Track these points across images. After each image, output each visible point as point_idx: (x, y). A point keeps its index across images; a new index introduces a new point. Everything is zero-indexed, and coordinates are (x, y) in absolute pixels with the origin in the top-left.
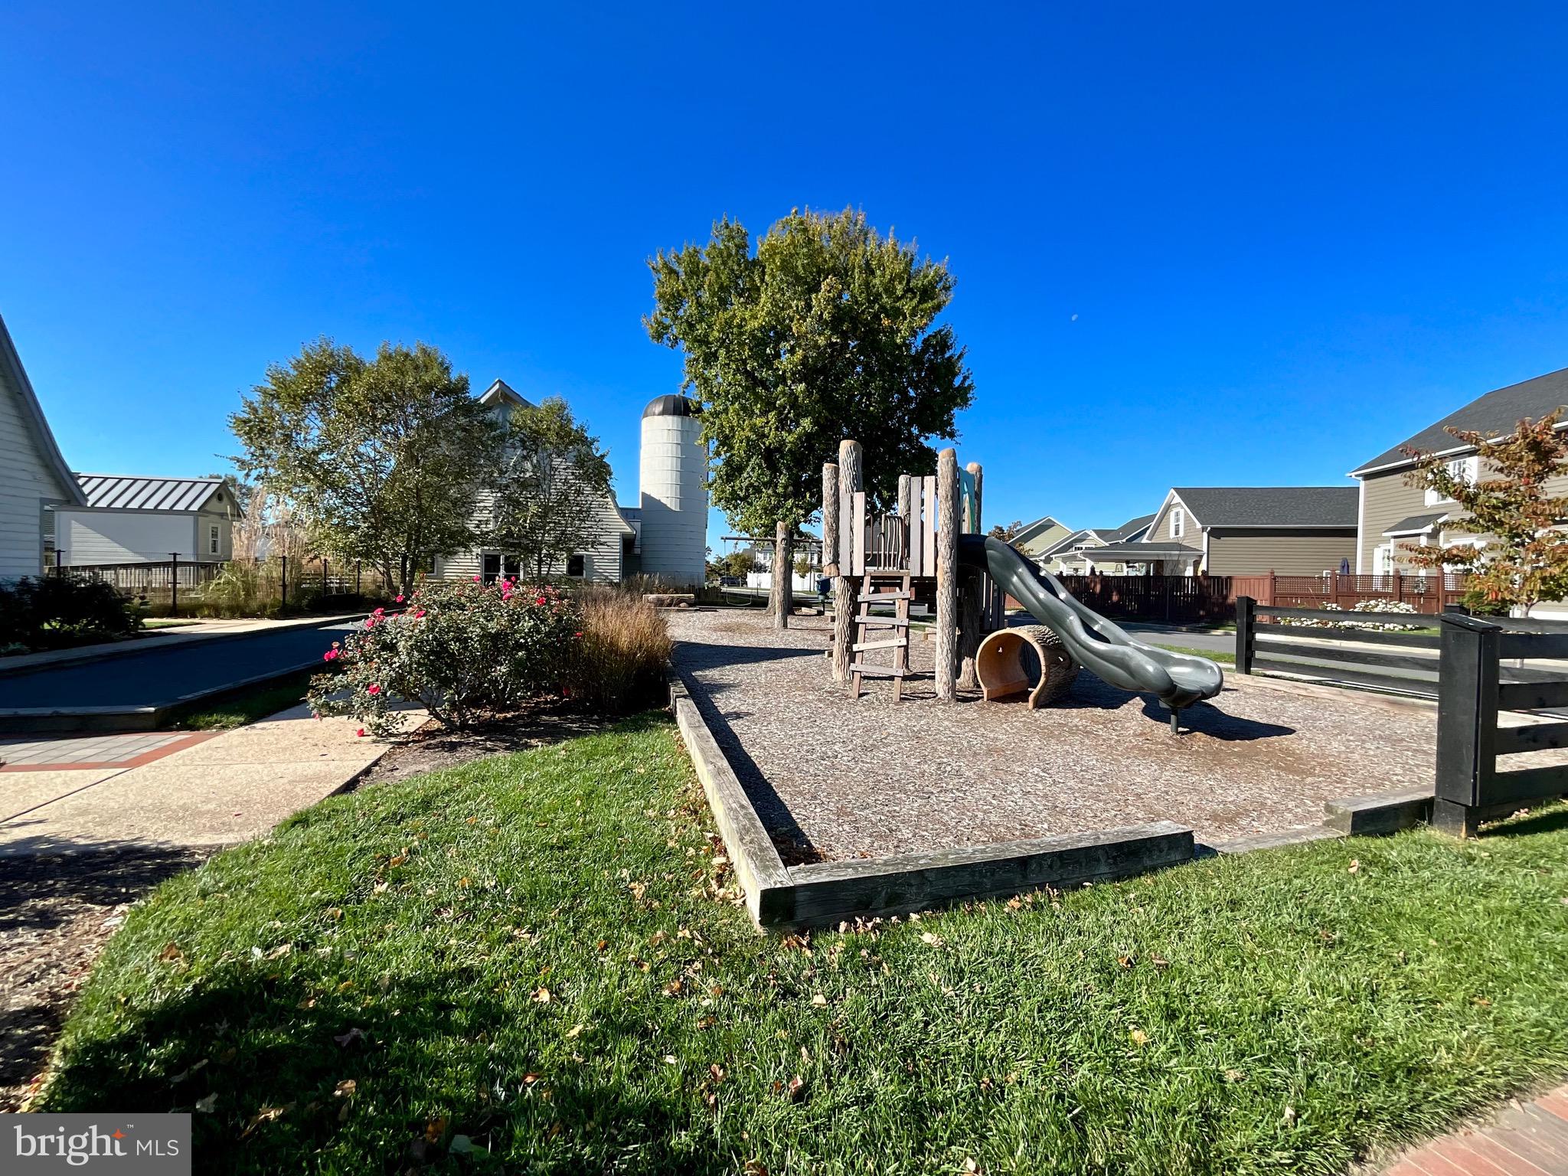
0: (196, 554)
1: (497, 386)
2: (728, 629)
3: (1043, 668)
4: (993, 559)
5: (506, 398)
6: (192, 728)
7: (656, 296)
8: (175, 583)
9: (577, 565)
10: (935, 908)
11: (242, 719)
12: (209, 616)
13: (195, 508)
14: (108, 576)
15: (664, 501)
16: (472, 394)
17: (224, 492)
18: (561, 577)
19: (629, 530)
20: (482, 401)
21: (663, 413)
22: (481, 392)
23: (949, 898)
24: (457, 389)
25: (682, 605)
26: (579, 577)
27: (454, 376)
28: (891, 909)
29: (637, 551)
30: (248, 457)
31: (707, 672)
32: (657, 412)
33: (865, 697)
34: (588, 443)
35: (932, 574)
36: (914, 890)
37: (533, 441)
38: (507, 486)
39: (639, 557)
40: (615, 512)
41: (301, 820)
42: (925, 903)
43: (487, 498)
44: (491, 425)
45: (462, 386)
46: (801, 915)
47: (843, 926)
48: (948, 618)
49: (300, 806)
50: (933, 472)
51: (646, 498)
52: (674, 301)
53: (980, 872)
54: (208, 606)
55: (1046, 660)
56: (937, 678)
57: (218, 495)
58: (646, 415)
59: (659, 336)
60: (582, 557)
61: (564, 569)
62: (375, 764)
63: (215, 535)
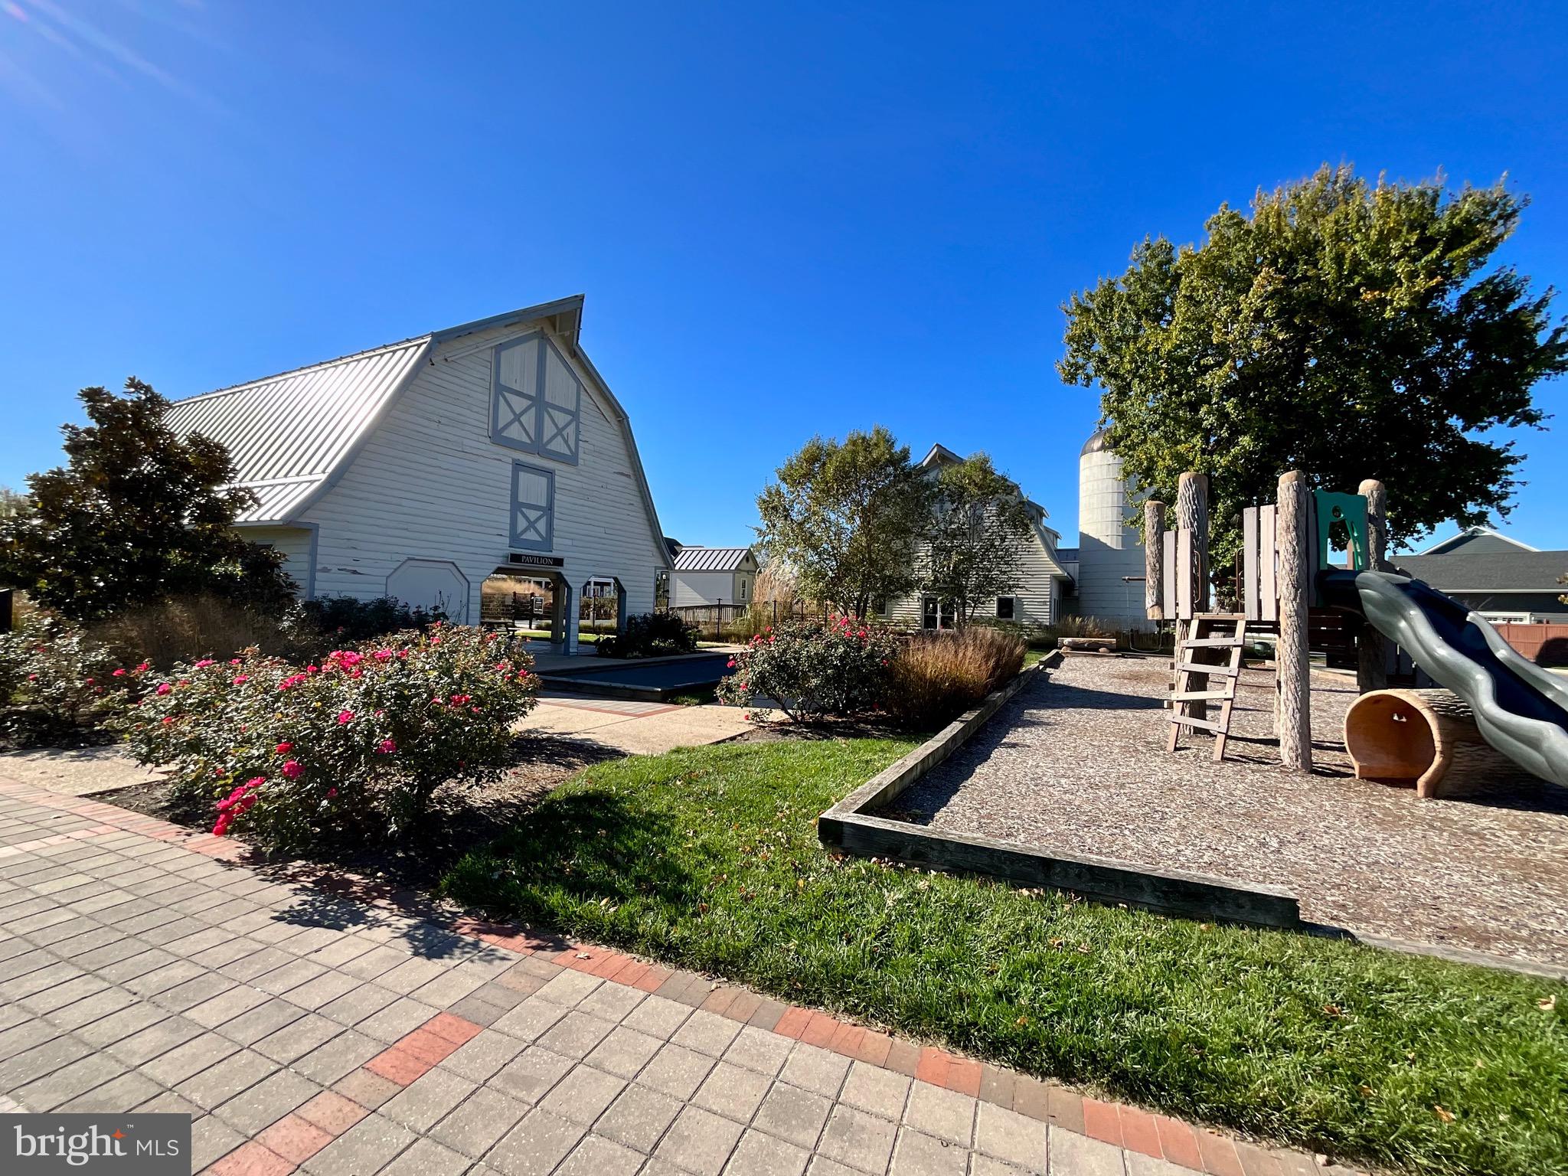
0: (733, 600)
1: (935, 450)
2: (1136, 677)
3: (1438, 745)
4: (1370, 599)
5: (944, 458)
6: (675, 703)
7: (1065, 339)
8: (719, 619)
9: (1006, 607)
10: (950, 873)
11: (697, 701)
12: (735, 642)
13: (733, 568)
14: (682, 614)
15: (1103, 540)
16: (913, 461)
17: (749, 557)
18: (990, 619)
19: (1059, 572)
20: (924, 464)
21: (1103, 448)
22: (921, 456)
23: (966, 870)
24: (898, 460)
25: (1101, 650)
26: (1009, 619)
27: (898, 448)
28: (917, 863)
29: (1076, 593)
30: (764, 528)
31: (1042, 712)
32: (1095, 448)
33: (1183, 752)
34: (1011, 489)
35: (1273, 618)
36: (936, 853)
37: (958, 495)
38: (936, 538)
39: (1077, 599)
40: (1044, 555)
41: (678, 751)
42: (945, 867)
43: (924, 549)
44: (928, 486)
45: (905, 455)
46: (847, 843)
47: (874, 859)
48: (1293, 671)
49: (682, 743)
50: (1273, 501)
51: (1084, 538)
52: (1082, 343)
53: (999, 858)
54: (734, 635)
55: (1441, 734)
56: (1282, 743)
57: (747, 558)
58: (1084, 453)
59: (1072, 378)
60: (1011, 600)
61: (995, 611)
62: (741, 735)
63: (744, 586)
